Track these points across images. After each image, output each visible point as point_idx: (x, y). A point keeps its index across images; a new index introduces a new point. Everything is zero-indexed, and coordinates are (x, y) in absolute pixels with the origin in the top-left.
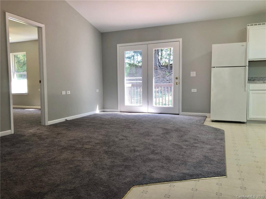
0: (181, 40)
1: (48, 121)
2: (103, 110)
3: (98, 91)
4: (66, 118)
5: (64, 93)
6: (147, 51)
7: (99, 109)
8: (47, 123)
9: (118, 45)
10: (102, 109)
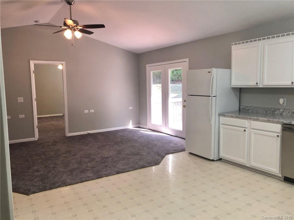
0: (187, 60)
1: (69, 133)
2: (139, 125)
3: (131, 108)
4: (88, 132)
5: (86, 111)
6: (165, 72)
7: (133, 124)
8: (68, 134)
9: (147, 66)
10: (136, 125)
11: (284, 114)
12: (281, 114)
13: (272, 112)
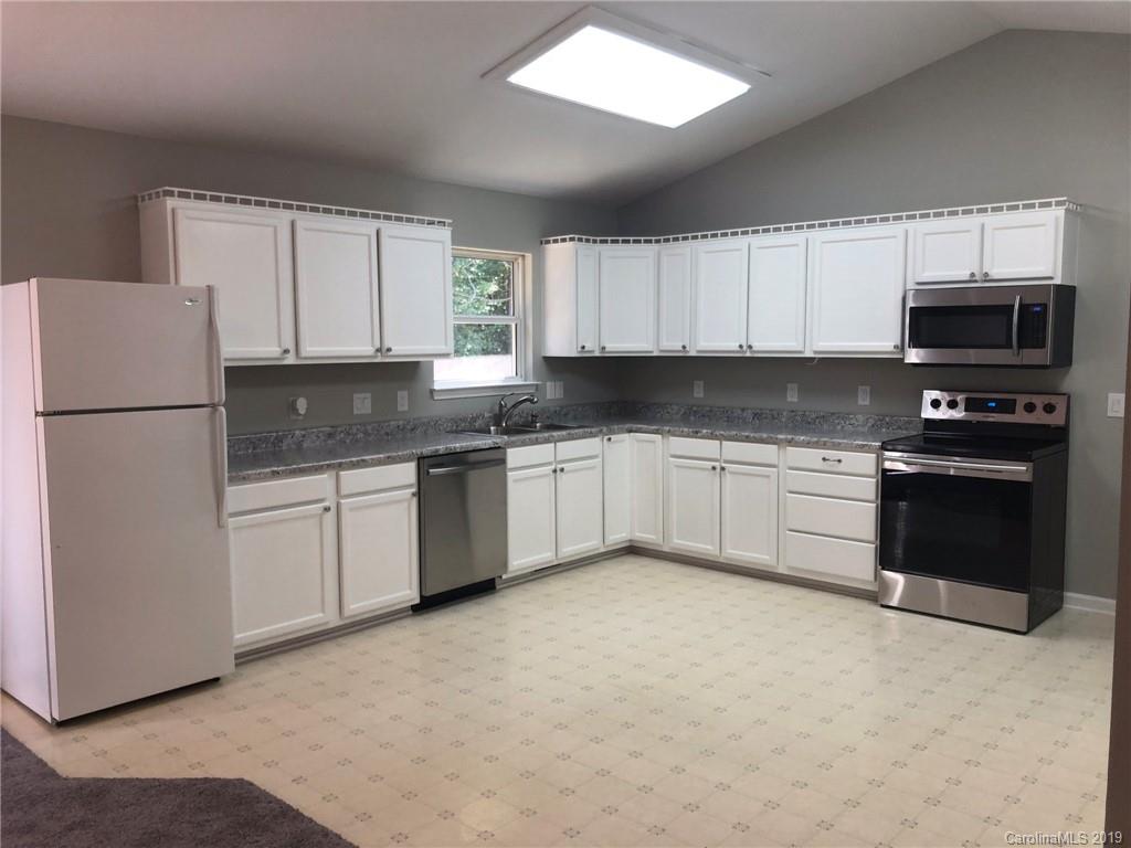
11: (305, 445)
12: (299, 445)
13: (273, 443)
